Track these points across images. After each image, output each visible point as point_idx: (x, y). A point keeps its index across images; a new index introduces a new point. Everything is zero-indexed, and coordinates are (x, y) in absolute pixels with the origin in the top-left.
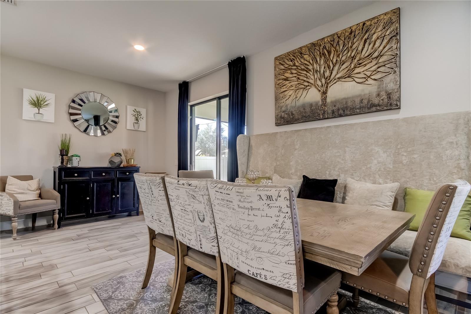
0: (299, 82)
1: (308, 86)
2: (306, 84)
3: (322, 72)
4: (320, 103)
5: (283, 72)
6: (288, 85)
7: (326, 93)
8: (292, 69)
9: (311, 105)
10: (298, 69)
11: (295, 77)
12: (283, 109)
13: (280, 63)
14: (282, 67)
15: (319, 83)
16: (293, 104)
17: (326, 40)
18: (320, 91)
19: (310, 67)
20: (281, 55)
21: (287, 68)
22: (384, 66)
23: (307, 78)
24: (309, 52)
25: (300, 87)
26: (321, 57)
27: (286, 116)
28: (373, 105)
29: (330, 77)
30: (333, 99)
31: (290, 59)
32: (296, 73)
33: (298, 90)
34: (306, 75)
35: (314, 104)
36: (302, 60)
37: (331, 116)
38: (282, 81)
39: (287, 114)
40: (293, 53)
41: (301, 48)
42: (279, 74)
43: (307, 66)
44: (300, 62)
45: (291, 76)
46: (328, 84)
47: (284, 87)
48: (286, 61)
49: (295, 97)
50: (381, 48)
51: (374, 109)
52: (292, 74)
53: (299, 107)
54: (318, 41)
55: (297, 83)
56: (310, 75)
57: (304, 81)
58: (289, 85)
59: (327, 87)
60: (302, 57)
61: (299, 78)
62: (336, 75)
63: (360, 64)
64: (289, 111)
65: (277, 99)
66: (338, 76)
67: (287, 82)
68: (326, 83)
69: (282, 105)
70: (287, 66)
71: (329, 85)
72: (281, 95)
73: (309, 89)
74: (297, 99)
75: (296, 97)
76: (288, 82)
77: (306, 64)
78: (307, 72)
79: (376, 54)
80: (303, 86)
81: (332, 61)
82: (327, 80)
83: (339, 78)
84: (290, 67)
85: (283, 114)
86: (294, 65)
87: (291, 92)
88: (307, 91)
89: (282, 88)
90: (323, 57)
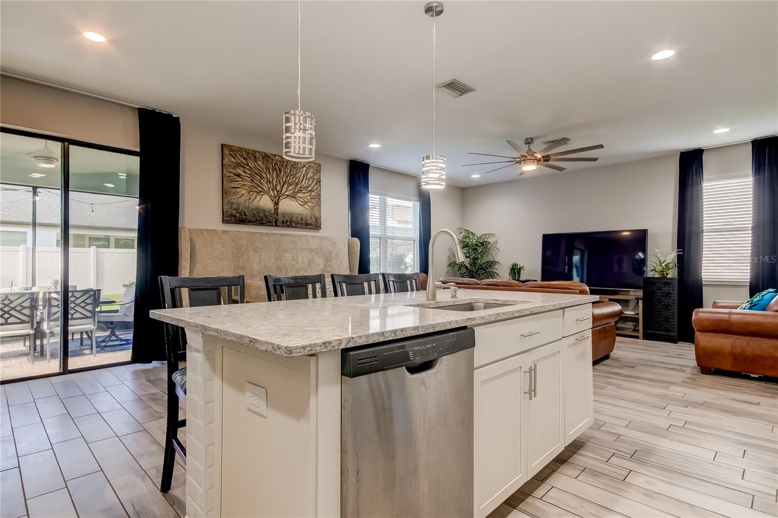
0: (253, 185)
1: (262, 192)
2: (261, 190)
3: (274, 184)
4: (273, 211)
5: (234, 165)
6: (240, 182)
7: (278, 204)
8: (245, 167)
9: (264, 211)
10: (251, 170)
11: (249, 178)
12: (235, 206)
13: (230, 154)
14: (234, 160)
15: (271, 193)
16: (246, 205)
17: (277, 158)
18: (273, 200)
19: (264, 175)
20: (232, 146)
21: (239, 163)
22: (314, 199)
23: (261, 183)
24: (263, 159)
25: (253, 189)
26: (273, 170)
27: (238, 215)
28: (307, 224)
29: (281, 191)
30: (283, 212)
31: (243, 156)
32: (249, 174)
33: (252, 193)
34: (260, 181)
35: (267, 211)
36: (256, 164)
37: (281, 225)
38: (233, 175)
39: (238, 212)
40: (247, 151)
41: (255, 151)
42: (229, 166)
43: (261, 173)
44: (253, 165)
45: (244, 174)
46: (279, 197)
47: (236, 183)
48: (238, 156)
49: (248, 198)
50: (312, 186)
51: (309, 227)
52: (245, 172)
53: (252, 210)
54: (271, 154)
55: (250, 184)
56: (264, 182)
57: (259, 185)
58: (242, 183)
59: (279, 199)
60: (256, 161)
61: (253, 181)
62: (285, 192)
63: (301, 191)
64: (242, 211)
65: (224, 193)
66: (286, 193)
67: (239, 179)
68: (277, 195)
69: (233, 201)
70: (239, 162)
71: (281, 198)
72: (233, 190)
73: (263, 195)
74: (251, 200)
75: (250, 199)
76: (241, 179)
77: (260, 170)
78: (261, 178)
79: (310, 189)
80: (257, 190)
81: (282, 178)
82: (279, 193)
83: (287, 195)
84: (243, 165)
85: (234, 212)
86: (248, 165)
87: (244, 192)
88: (260, 196)
89: (233, 183)
90: (275, 172)
